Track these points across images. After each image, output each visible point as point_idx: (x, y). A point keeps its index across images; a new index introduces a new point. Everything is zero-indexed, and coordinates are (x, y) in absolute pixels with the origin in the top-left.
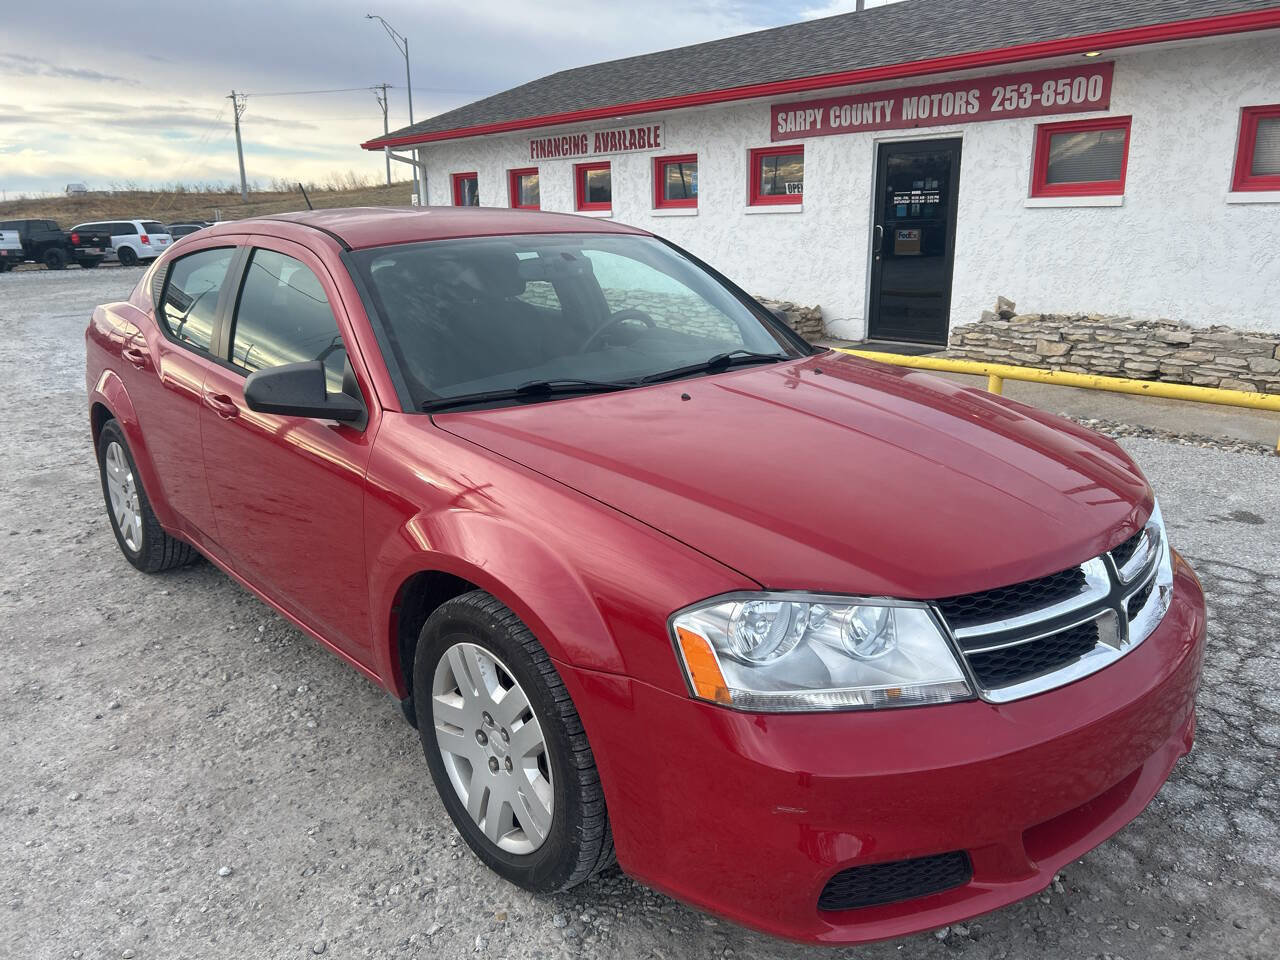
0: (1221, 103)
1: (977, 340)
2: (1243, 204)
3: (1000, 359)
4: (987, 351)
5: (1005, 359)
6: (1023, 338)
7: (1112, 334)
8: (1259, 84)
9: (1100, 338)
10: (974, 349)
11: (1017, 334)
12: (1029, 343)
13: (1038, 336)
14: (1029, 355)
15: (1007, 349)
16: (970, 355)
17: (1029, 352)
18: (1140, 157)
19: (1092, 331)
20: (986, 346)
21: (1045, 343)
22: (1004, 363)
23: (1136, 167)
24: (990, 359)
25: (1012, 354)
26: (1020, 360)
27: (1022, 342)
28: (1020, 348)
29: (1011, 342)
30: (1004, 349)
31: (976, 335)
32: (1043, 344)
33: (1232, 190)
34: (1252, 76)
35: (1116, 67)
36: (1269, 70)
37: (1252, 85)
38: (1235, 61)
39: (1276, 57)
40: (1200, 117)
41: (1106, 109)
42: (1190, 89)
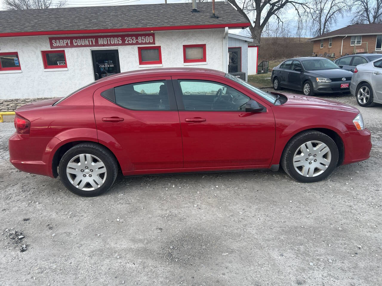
0: (179, 44)
2: (187, 66)
8: (186, 40)
18: (164, 55)
23: (164, 58)
33: (184, 63)
34: (184, 39)
35: (155, 35)
36: (187, 37)
37: (184, 40)
38: (180, 35)
39: (188, 35)
40: (175, 47)
41: (155, 44)
42: (172, 41)
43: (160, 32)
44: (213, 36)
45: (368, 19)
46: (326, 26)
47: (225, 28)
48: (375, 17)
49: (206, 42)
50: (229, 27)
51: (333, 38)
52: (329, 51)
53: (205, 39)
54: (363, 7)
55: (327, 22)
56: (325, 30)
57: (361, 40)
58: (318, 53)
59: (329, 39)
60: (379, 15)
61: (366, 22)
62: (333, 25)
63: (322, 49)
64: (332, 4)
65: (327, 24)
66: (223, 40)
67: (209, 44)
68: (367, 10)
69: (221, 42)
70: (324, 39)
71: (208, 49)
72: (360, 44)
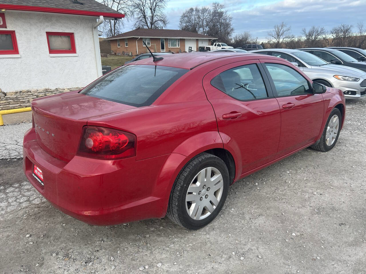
0: (41, 30)
1: (5, 103)
2: (54, 57)
3: (16, 107)
4: (10, 106)
5: (19, 107)
6: (23, 99)
7: (50, 93)
8: (49, 26)
9: (47, 95)
10: (5, 106)
11: (21, 98)
12: (26, 100)
13: (28, 97)
14: (28, 104)
15: (18, 104)
16: (4, 108)
17: (27, 103)
18: (22, 43)
19: (44, 93)
20: (9, 104)
21: (32, 99)
22: (19, 108)
23: (21, 46)
24: (13, 108)
25: (21, 105)
26: (25, 106)
27: (24, 100)
28: (24, 102)
29: (20, 101)
30: (17, 104)
31: (4, 101)
32: (31, 100)
33: (50, 53)
34: (46, 24)
35: (5, 15)
36: (50, 23)
37: (47, 26)
38: (41, 19)
39: (51, 20)
40: (36, 33)
41: (6, 27)
42: (31, 25)
43: (12, 12)
44: (81, 25)
45: (146, 25)
46: (116, 28)
47: (99, 16)
48: (152, 24)
49: (74, 31)
50: (104, 17)
51: (128, 39)
52: (127, 51)
53: (72, 27)
54: (142, 14)
55: (116, 24)
56: (116, 31)
57: (150, 42)
58: (116, 51)
59: (124, 39)
60: (154, 23)
61: (146, 27)
62: (122, 27)
63: (119, 48)
64: (117, 8)
65: (116, 26)
66: (94, 30)
67: (77, 33)
68: (145, 17)
69: (91, 33)
70: (120, 39)
71: (78, 39)
72: (150, 45)
